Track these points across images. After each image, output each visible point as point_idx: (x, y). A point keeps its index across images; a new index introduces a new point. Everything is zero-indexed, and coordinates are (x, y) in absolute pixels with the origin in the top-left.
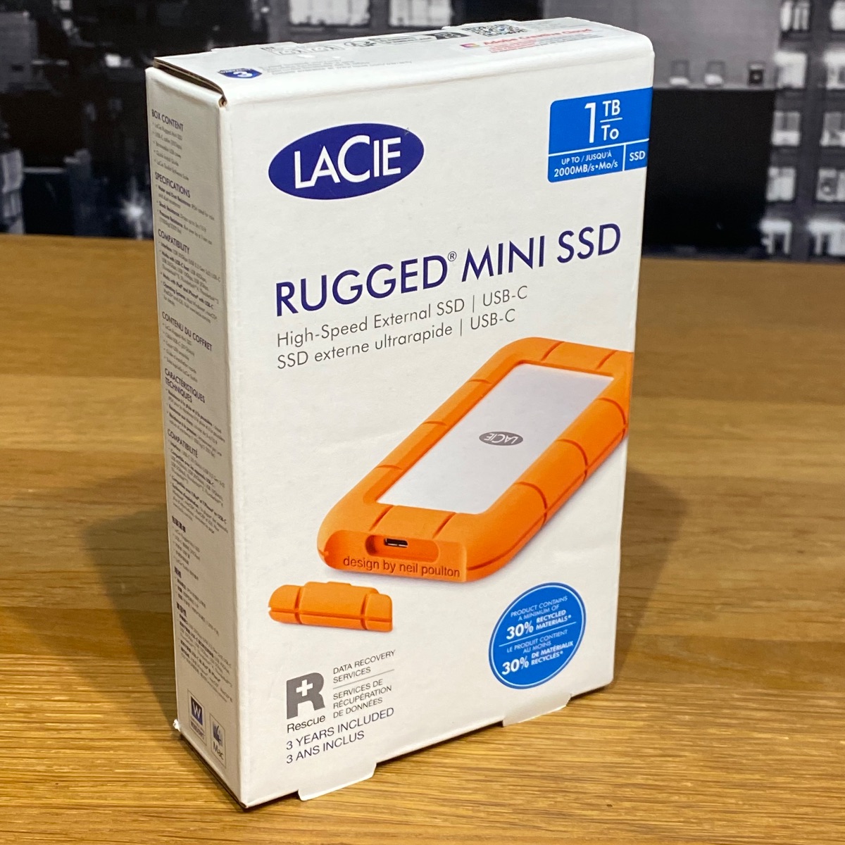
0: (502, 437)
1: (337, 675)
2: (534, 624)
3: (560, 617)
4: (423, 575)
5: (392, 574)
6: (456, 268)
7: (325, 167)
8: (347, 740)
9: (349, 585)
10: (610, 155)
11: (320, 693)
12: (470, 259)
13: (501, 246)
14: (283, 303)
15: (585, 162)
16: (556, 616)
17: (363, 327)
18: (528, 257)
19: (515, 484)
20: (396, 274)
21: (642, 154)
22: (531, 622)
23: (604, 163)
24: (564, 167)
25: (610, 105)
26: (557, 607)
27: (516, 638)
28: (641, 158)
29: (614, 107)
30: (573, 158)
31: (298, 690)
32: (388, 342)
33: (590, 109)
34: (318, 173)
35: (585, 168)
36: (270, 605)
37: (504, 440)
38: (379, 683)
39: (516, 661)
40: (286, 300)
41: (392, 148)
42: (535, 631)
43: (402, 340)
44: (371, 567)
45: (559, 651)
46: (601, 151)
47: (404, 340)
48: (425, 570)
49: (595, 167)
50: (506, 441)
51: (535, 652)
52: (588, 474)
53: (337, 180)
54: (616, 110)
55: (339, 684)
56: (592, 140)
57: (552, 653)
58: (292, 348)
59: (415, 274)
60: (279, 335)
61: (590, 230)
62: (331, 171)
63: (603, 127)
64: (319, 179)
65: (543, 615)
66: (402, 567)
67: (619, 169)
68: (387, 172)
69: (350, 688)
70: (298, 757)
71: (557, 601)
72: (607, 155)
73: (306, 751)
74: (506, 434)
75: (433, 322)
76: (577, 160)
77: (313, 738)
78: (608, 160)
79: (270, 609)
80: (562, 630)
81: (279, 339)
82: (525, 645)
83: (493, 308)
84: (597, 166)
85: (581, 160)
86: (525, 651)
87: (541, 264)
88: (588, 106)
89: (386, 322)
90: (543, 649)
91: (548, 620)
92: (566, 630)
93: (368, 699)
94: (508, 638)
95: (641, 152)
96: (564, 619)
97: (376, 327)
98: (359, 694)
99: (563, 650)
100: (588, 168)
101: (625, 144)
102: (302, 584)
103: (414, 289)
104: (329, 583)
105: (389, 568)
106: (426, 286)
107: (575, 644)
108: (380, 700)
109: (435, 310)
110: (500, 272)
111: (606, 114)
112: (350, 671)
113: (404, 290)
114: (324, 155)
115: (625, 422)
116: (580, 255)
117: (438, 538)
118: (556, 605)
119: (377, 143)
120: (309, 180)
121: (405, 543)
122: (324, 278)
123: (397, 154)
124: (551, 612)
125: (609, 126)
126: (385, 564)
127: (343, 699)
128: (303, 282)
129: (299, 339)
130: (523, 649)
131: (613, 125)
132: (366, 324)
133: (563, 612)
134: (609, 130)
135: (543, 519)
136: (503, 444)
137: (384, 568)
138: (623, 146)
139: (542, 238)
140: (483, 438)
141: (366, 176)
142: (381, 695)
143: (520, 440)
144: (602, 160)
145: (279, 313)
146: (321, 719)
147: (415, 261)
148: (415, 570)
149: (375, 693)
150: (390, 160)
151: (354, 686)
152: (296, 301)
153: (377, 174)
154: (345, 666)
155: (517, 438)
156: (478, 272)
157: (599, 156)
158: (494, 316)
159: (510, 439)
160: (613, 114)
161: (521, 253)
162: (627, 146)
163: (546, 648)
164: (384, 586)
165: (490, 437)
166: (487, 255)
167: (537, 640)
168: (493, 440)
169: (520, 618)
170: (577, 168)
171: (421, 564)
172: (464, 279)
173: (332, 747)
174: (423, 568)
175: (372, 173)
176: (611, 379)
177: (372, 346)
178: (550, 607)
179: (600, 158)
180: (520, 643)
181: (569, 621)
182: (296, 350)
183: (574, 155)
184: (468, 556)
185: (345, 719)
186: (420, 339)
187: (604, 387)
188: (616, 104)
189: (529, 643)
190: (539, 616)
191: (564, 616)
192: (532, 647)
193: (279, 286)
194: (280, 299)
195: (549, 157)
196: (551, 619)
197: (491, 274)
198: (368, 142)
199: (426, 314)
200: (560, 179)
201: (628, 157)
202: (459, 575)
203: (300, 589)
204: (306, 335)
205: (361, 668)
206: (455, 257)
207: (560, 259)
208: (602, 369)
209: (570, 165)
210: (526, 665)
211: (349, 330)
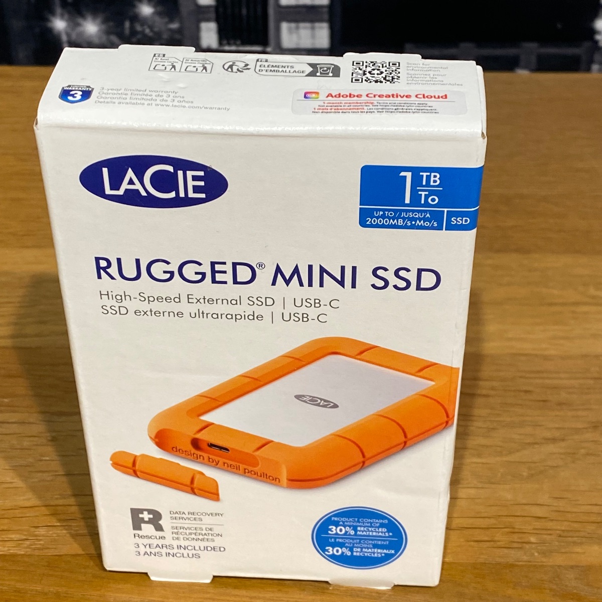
0: (317, 401)
1: (174, 516)
2: (356, 531)
3: (382, 532)
4: (245, 473)
5: (218, 466)
6: (265, 276)
7: (131, 182)
8: (185, 555)
9: (179, 464)
10: (428, 215)
11: (160, 522)
12: (278, 270)
13: (310, 267)
14: (102, 271)
15: (399, 217)
16: (377, 530)
17: (177, 300)
18: (339, 279)
19: (331, 435)
20: (207, 269)
21: (466, 221)
22: (352, 528)
23: (422, 222)
24: (377, 217)
25: (428, 178)
26: (378, 525)
27: (337, 534)
28: (464, 223)
29: (432, 179)
30: (387, 212)
31: (141, 516)
32: (201, 315)
33: (405, 177)
34: (125, 186)
35: (400, 222)
36: (111, 459)
37: (320, 403)
38: (211, 530)
39: (339, 549)
40: (104, 269)
41: (195, 178)
42: (356, 534)
43: (215, 316)
44: (197, 457)
45: (381, 553)
46: (418, 211)
47: (217, 316)
48: (246, 471)
49: (411, 223)
50: (321, 404)
51: (357, 547)
52: (407, 445)
53: (144, 193)
54: (435, 181)
55: (174, 521)
56: (407, 201)
57: (374, 553)
58: (114, 303)
59: (225, 272)
60: (100, 291)
61: (408, 270)
62: (138, 186)
63: (420, 193)
64: (126, 190)
65: (364, 527)
66: (226, 464)
67: (440, 228)
68: (191, 195)
69: (186, 526)
70: (145, 554)
71: (377, 521)
72: (425, 216)
73: (151, 552)
74: (321, 399)
75: (244, 308)
76: (391, 214)
77: (156, 547)
78: (425, 220)
79: (111, 462)
80: (384, 541)
81: (101, 295)
82: (347, 541)
83: (303, 310)
84: (413, 223)
85: (395, 215)
86: (347, 545)
87: (354, 286)
88: (403, 174)
89: (198, 301)
90: (365, 548)
91: (369, 531)
92: (388, 542)
93: (201, 537)
94: (330, 532)
95: (464, 219)
96: (385, 534)
97: (189, 302)
98: (195, 531)
99: (384, 553)
100: (403, 222)
101: (446, 210)
102: (138, 454)
103: (225, 283)
104: (161, 459)
105: (213, 462)
106: (235, 282)
107: (396, 552)
108: (213, 540)
109: (245, 301)
110: (310, 285)
111: (424, 183)
112: (184, 516)
113: (214, 281)
114: (130, 174)
115: (448, 416)
116: (395, 287)
117: (257, 453)
118: (377, 523)
119: (180, 173)
120: (118, 189)
121: (227, 450)
122: (138, 261)
123: (202, 183)
124: (371, 527)
125: (427, 193)
126: (209, 459)
127: (180, 531)
128: (119, 260)
129: (119, 297)
130: (345, 543)
131: (431, 193)
132: (179, 299)
133: (384, 530)
134: (427, 197)
135: (361, 465)
136: (318, 405)
137: (209, 461)
138: (444, 211)
139: (354, 269)
140: (298, 397)
141: (172, 195)
142: (213, 537)
143: (336, 406)
144: (420, 220)
145: (99, 277)
146: (163, 538)
147: (224, 263)
148: (238, 468)
149: (207, 534)
150: (194, 187)
151: (190, 526)
152: (113, 270)
153: (182, 195)
154: (180, 512)
155: (332, 404)
156: (287, 282)
157: (415, 215)
158: (305, 316)
159: (326, 403)
160: (432, 183)
161: (332, 275)
162: (447, 211)
163: (368, 548)
164: (210, 472)
165: (305, 399)
166: (296, 271)
167: (358, 541)
168: (309, 401)
169: (341, 523)
170: (391, 221)
171: (242, 466)
172: (274, 283)
173: (173, 556)
174: (245, 469)
175: (177, 193)
176: (433, 383)
177: (186, 315)
178: (371, 523)
179: (417, 216)
180: (342, 538)
181: (389, 537)
182: (117, 305)
183: (389, 210)
184: (288, 472)
185: (183, 543)
186: (232, 318)
187: (425, 387)
188: (435, 176)
189: (351, 541)
190: (361, 526)
191: (385, 533)
192: (353, 544)
193: (98, 259)
194: (99, 268)
195: (360, 208)
196: (372, 531)
197: (301, 284)
198: (172, 171)
199: (237, 302)
200: (371, 226)
201: (449, 220)
202: (279, 481)
203: (136, 456)
204: (125, 296)
205: (193, 517)
206: (263, 266)
207: (374, 286)
208: (421, 374)
209: (383, 217)
210: (349, 554)
211: (164, 300)
